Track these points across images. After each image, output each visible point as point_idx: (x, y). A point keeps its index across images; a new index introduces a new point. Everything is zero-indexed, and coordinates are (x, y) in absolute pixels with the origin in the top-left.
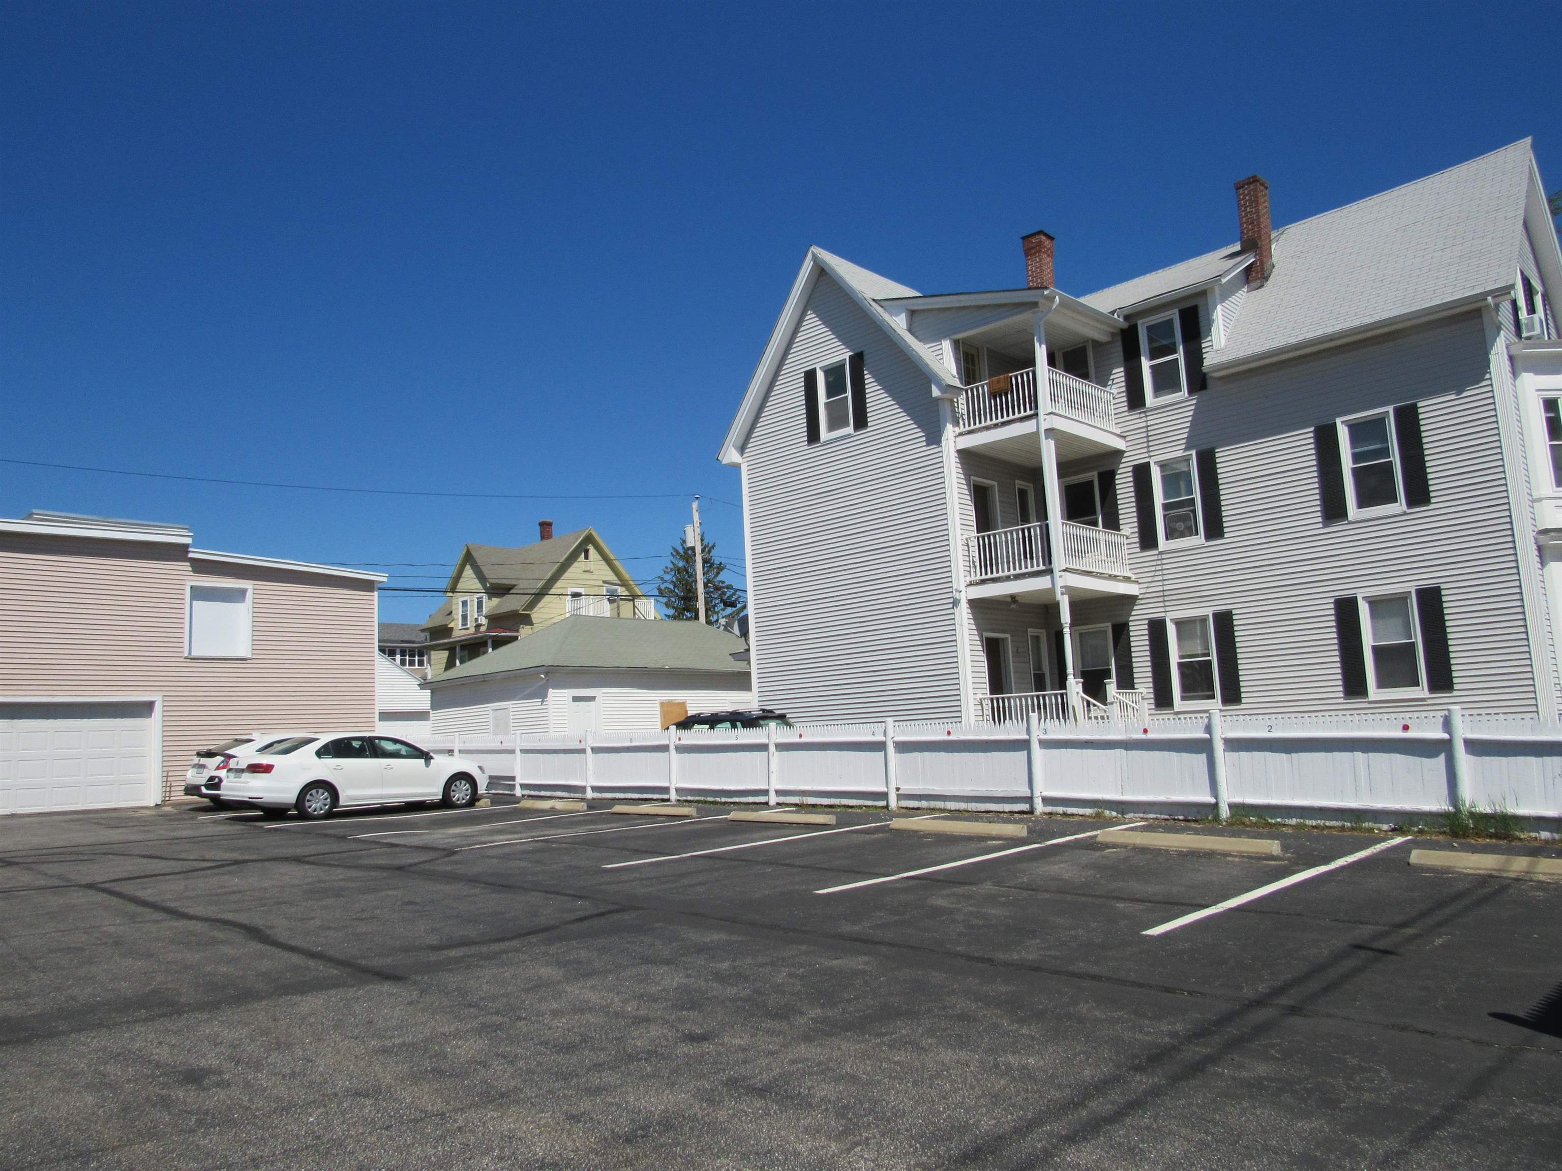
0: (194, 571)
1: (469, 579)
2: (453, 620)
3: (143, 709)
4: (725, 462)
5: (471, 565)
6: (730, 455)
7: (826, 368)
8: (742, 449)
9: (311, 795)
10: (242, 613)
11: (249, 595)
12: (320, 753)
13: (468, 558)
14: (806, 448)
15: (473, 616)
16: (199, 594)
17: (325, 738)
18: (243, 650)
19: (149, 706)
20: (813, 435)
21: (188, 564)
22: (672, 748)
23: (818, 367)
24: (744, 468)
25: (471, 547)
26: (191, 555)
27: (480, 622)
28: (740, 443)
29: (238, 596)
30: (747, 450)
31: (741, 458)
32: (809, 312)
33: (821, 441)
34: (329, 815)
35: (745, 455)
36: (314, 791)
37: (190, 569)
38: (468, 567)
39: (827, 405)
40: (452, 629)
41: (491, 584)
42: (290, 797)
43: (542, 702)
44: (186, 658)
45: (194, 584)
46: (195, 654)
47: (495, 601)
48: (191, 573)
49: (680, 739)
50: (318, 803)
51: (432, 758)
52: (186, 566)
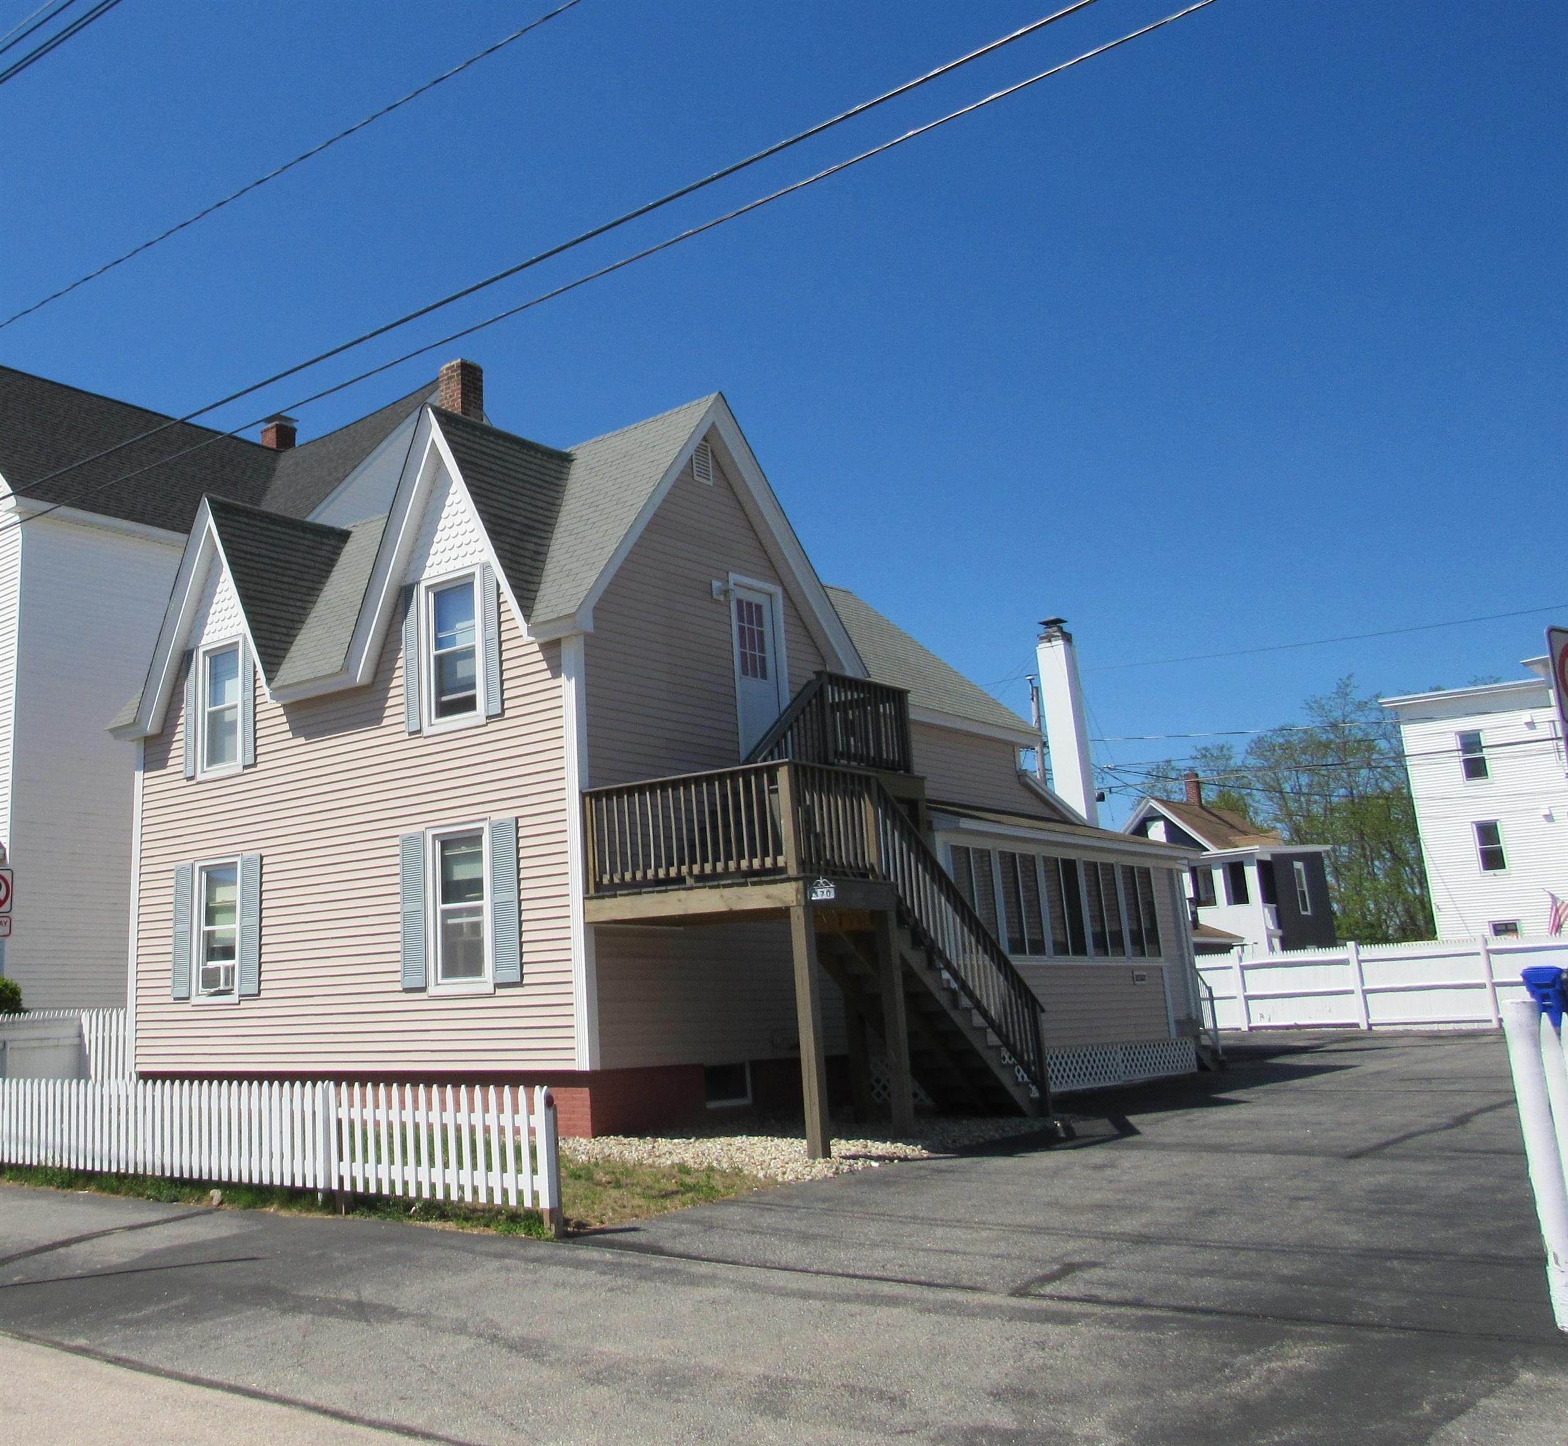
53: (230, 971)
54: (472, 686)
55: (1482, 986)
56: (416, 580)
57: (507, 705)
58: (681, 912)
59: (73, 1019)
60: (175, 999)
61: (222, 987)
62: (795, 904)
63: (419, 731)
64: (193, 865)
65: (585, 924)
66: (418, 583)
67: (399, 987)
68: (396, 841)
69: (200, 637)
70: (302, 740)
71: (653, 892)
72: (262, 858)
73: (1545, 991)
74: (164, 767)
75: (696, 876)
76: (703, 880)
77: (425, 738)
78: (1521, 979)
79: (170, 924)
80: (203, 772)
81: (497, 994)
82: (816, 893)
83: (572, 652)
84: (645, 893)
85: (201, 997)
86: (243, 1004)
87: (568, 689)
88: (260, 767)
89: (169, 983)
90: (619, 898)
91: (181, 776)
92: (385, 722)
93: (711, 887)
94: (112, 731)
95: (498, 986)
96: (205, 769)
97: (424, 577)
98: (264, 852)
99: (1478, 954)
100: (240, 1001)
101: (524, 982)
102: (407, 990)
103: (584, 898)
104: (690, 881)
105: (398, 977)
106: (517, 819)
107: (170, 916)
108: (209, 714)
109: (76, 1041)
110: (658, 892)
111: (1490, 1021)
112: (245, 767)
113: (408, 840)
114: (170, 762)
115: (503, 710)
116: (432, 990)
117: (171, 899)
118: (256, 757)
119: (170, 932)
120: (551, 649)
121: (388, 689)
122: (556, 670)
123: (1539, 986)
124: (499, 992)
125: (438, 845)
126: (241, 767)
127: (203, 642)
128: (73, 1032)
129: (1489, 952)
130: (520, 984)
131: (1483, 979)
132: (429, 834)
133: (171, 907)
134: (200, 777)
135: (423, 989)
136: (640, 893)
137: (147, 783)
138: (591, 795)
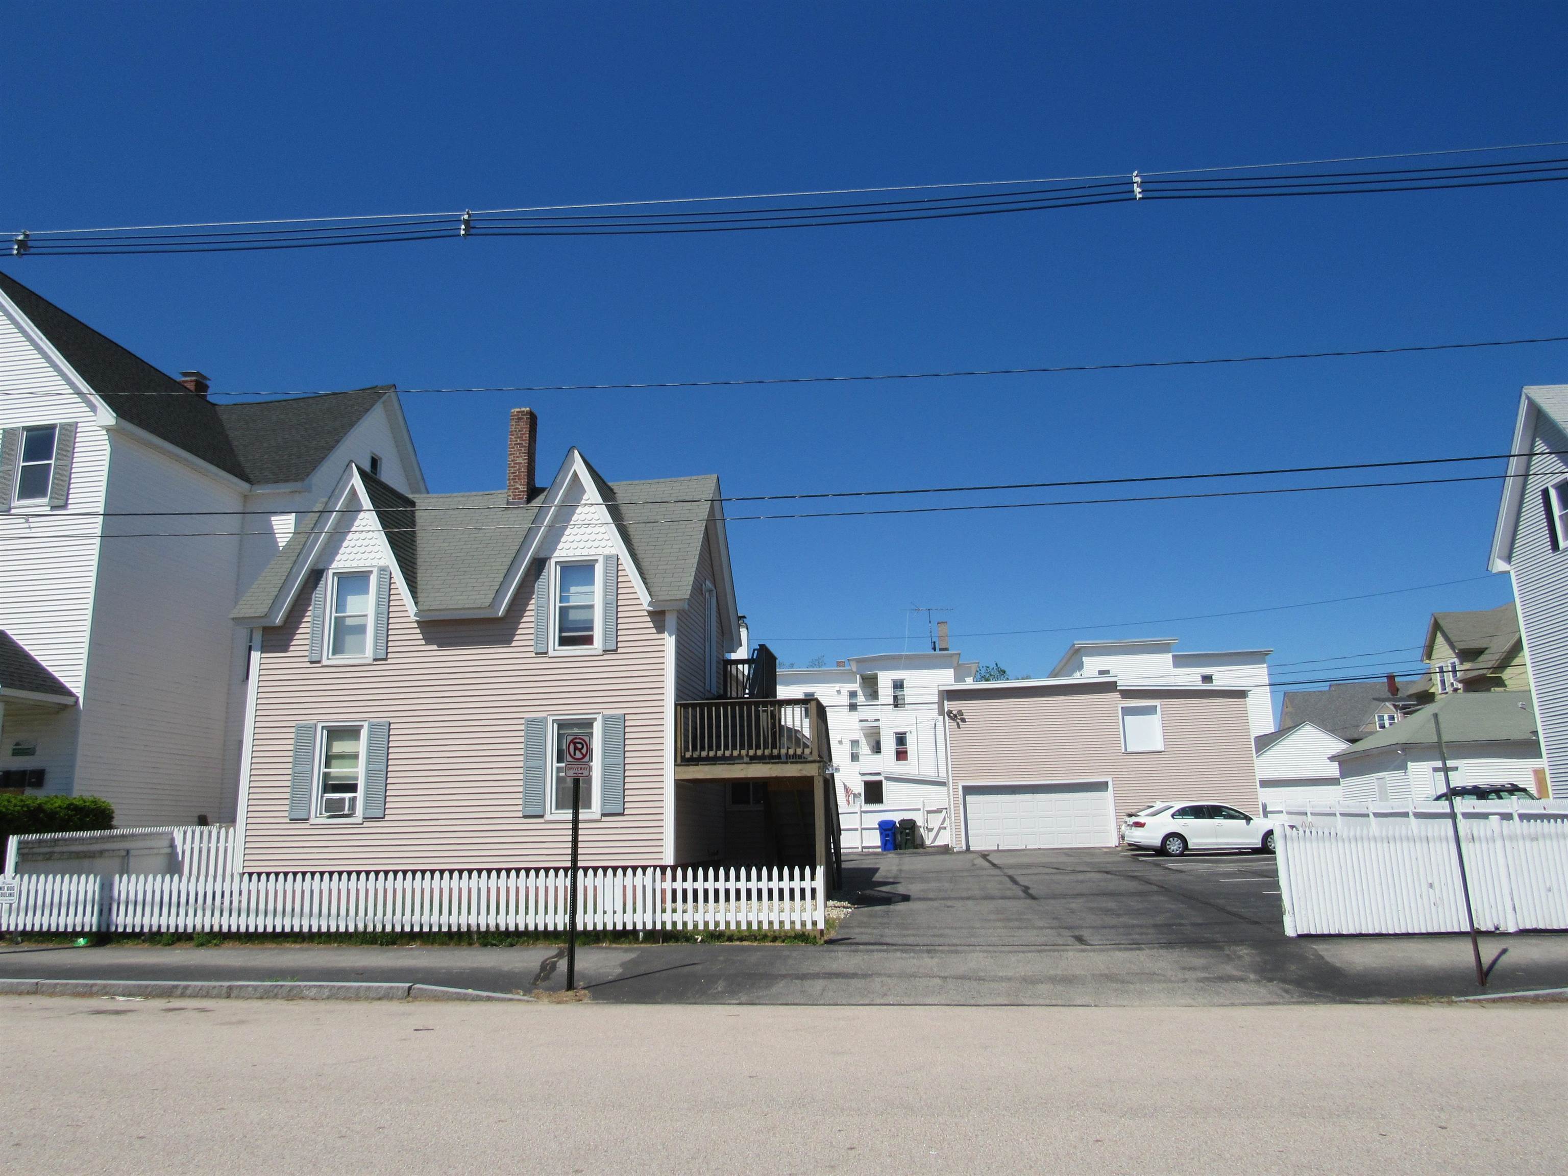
0: (1123, 697)
1: (1441, 647)
2: (1433, 685)
3: (1101, 787)
4: (1494, 571)
5: (1440, 632)
6: (1500, 565)
7: (1557, 486)
8: (1509, 559)
9: (1170, 841)
10: (1155, 721)
11: (1158, 709)
12: (1173, 816)
13: (1437, 627)
14: (1552, 555)
15: (1450, 681)
16: (1127, 711)
17: (1178, 805)
18: (1160, 747)
19: (1106, 784)
20: (1555, 546)
21: (1118, 693)
22: (1411, 814)
23: (1549, 485)
24: (1512, 573)
25: (1437, 616)
26: (1118, 688)
27: (1455, 686)
28: (1505, 552)
29: (1151, 710)
30: (1513, 559)
31: (1509, 566)
32: (1537, 439)
33: (1560, 549)
34: (1182, 854)
35: (1512, 563)
36: (1171, 839)
37: (1120, 696)
38: (1439, 634)
39: (1561, 516)
40: (1433, 693)
41: (1460, 650)
42: (1157, 842)
43: (1405, 773)
44: (1123, 753)
45: (1123, 706)
46: (1129, 750)
47: (1467, 666)
48: (1121, 699)
49: (1415, 808)
50: (1174, 846)
51: (1251, 819)
52: (1117, 695)
53: (353, 800)
54: (591, 629)
55: (856, 830)
56: (548, 556)
57: (620, 645)
58: (743, 776)
59: (167, 833)
60: (291, 820)
61: (346, 812)
62: (817, 775)
63: (546, 653)
64: (316, 726)
65: (675, 780)
66: (550, 558)
67: (520, 814)
68: (522, 721)
69: (331, 561)
70: (435, 647)
71: (724, 764)
72: (390, 724)
73: (887, 832)
74: (286, 651)
75: (751, 756)
76: (754, 759)
77: (550, 657)
78: (878, 826)
79: (290, 766)
80: (328, 659)
81: (602, 820)
82: (828, 769)
83: (671, 620)
84: (719, 764)
85: (319, 818)
86: (365, 824)
87: (669, 642)
88: (389, 661)
89: (287, 808)
90: (700, 766)
91: (306, 659)
92: (514, 644)
93: (764, 763)
94: (233, 619)
95: (603, 815)
96: (330, 657)
97: (554, 555)
98: (392, 720)
99: (857, 813)
100: (363, 822)
101: (625, 813)
102: (525, 817)
103: (675, 765)
104: (746, 759)
105: (520, 808)
106: (625, 714)
107: (290, 759)
108: (336, 618)
109: (168, 850)
110: (728, 764)
111: (858, 848)
112: (375, 660)
113: (530, 722)
114: (291, 648)
115: (617, 648)
116: (548, 817)
117: (291, 748)
118: (387, 653)
119: (290, 772)
120: (658, 617)
121: (519, 623)
122: (660, 629)
123: (885, 830)
124: (604, 819)
125: (556, 726)
126: (372, 659)
127: (333, 566)
128: (166, 843)
129: (862, 812)
130: (622, 814)
131: (858, 826)
132: (550, 720)
133: (291, 754)
134: (325, 662)
135: (542, 816)
136: (715, 764)
137: (263, 661)
138: (681, 705)
